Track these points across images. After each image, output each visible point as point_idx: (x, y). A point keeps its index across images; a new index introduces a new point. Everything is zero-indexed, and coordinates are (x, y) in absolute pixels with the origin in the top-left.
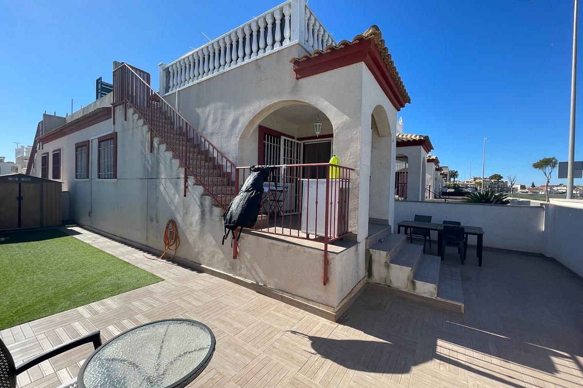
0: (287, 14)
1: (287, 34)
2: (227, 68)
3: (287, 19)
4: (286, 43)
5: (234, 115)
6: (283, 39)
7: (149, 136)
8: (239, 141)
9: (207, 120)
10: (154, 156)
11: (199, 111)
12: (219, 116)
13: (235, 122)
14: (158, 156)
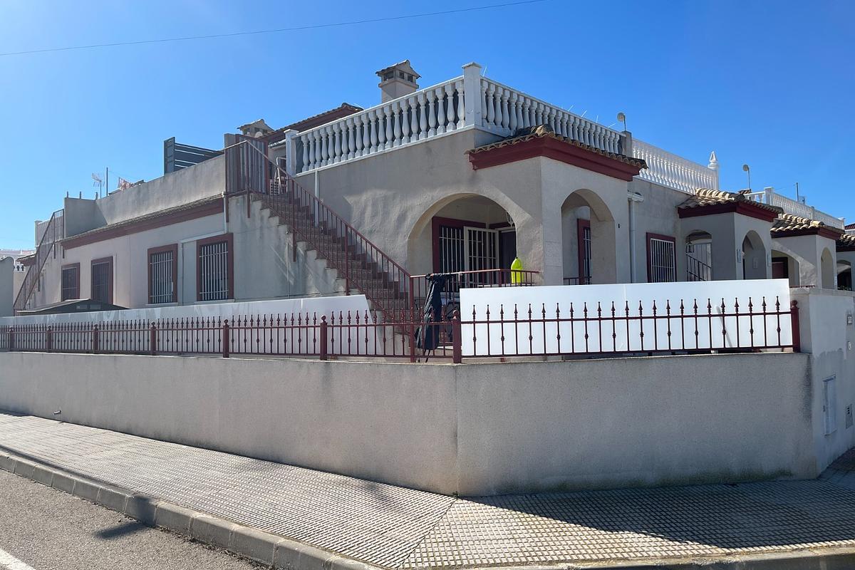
0: (460, 90)
1: (461, 115)
2: (388, 148)
3: (460, 95)
4: (461, 126)
5: (401, 208)
6: (456, 120)
7: (290, 239)
8: (408, 241)
9: (363, 213)
10: (299, 266)
11: (350, 200)
12: (380, 208)
13: (402, 218)
14: (304, 266)
